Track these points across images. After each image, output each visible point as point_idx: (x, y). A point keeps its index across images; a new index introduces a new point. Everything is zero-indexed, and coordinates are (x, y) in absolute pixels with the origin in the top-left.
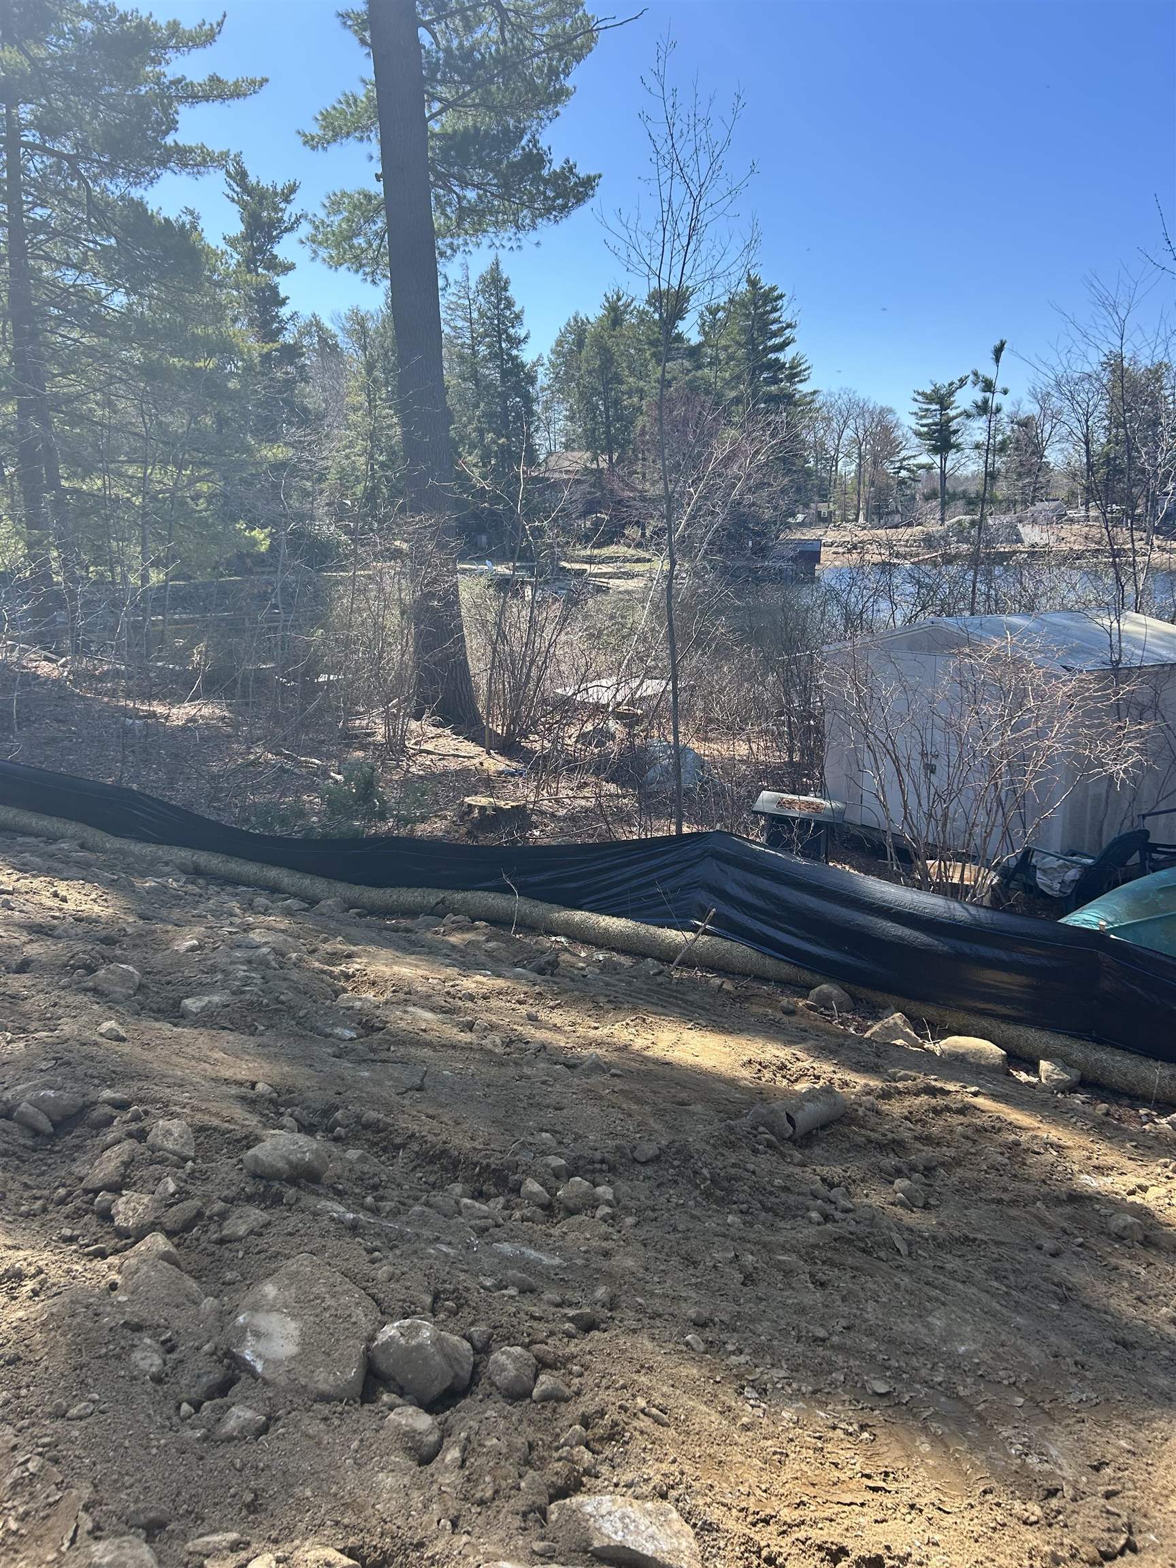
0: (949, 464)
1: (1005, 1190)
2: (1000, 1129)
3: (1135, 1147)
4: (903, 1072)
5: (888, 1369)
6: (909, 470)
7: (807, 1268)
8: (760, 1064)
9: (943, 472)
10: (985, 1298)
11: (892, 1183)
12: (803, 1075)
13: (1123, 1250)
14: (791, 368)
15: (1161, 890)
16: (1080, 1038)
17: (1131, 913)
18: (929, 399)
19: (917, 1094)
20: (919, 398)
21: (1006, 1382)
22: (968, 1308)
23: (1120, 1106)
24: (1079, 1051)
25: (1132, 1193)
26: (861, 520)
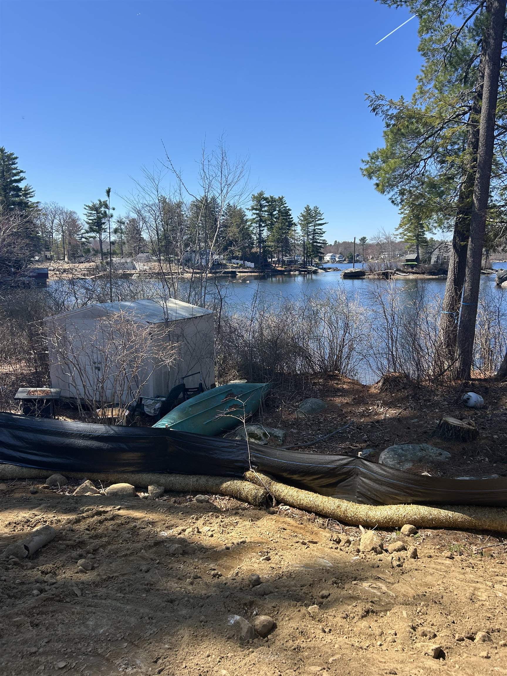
0: (103, 237)
1: (128, 549)
2: (128, 522)
3: (182, 514)
4: (87, 508)
5: (66, 654)
6: (86, 238)
7: (29, 620)
8: (15, 523)
9: (100, 240)
10: (114, 603)
11: (77, 563)
12: (38, 522)
13: (176, 559)
14: (25, 191)
15: (190, 406)
16: (163, 473)
17: (180, 418)
18: (91, 209)
19: (93, 517)
20: (87, 208)
21: (120, 639)
22: (106, 611)
23: (180, 497)
24: (164, 479)
25: (180, 534)
26: (66, 259)
